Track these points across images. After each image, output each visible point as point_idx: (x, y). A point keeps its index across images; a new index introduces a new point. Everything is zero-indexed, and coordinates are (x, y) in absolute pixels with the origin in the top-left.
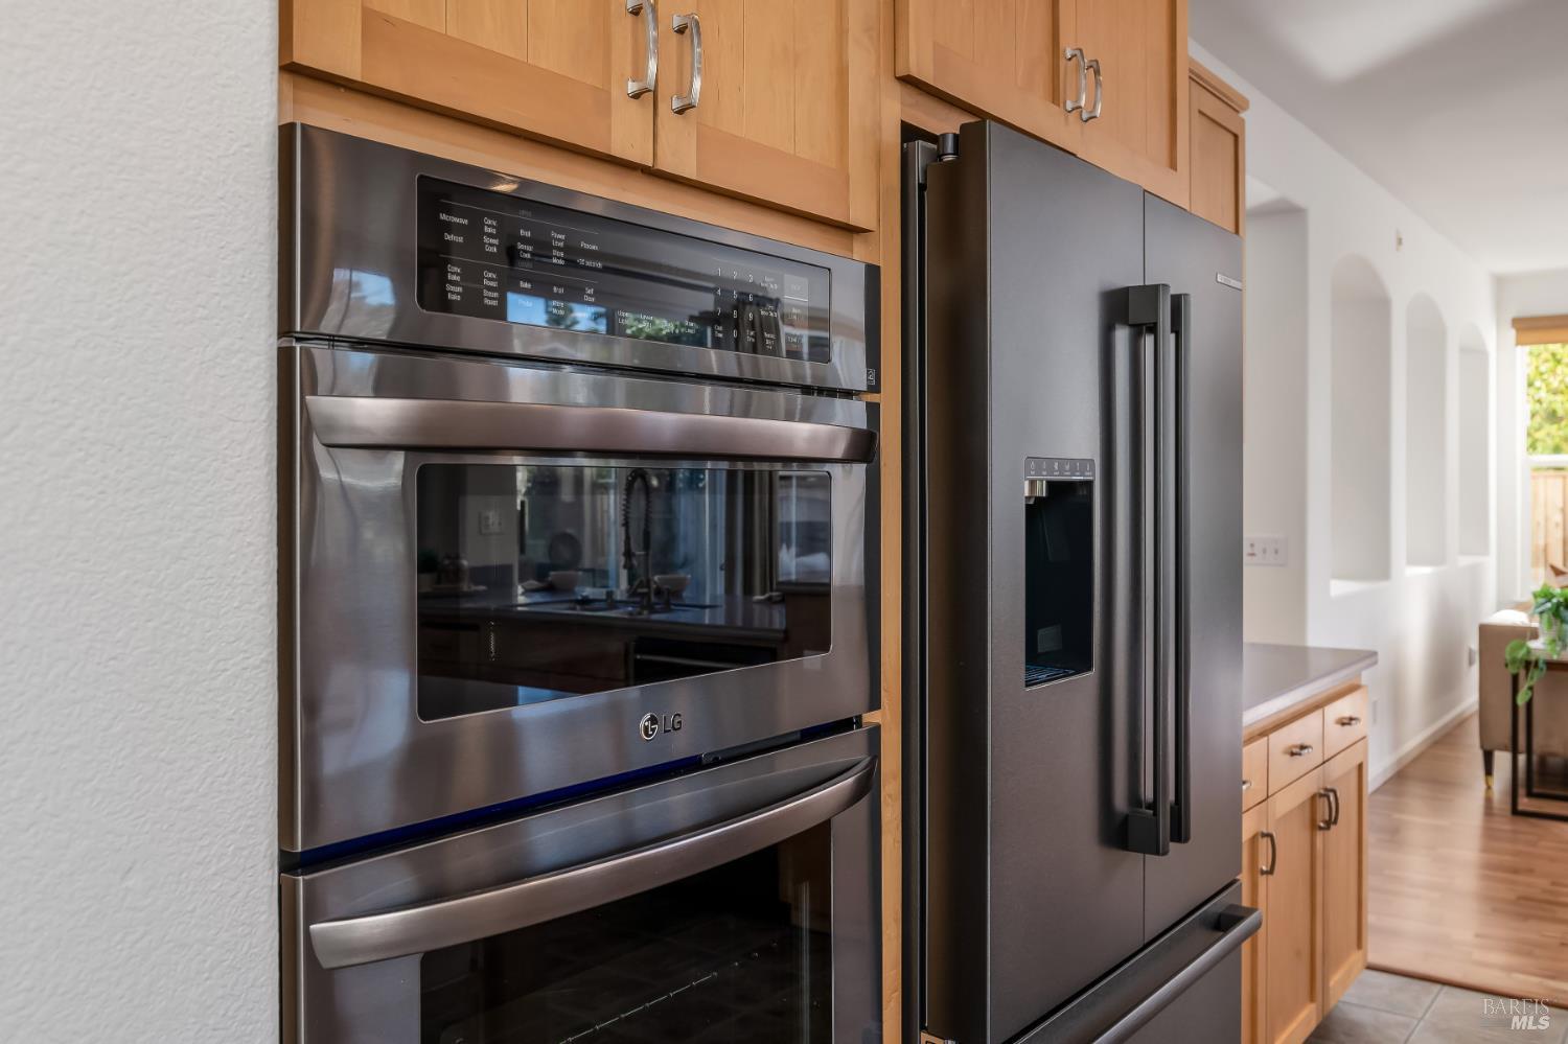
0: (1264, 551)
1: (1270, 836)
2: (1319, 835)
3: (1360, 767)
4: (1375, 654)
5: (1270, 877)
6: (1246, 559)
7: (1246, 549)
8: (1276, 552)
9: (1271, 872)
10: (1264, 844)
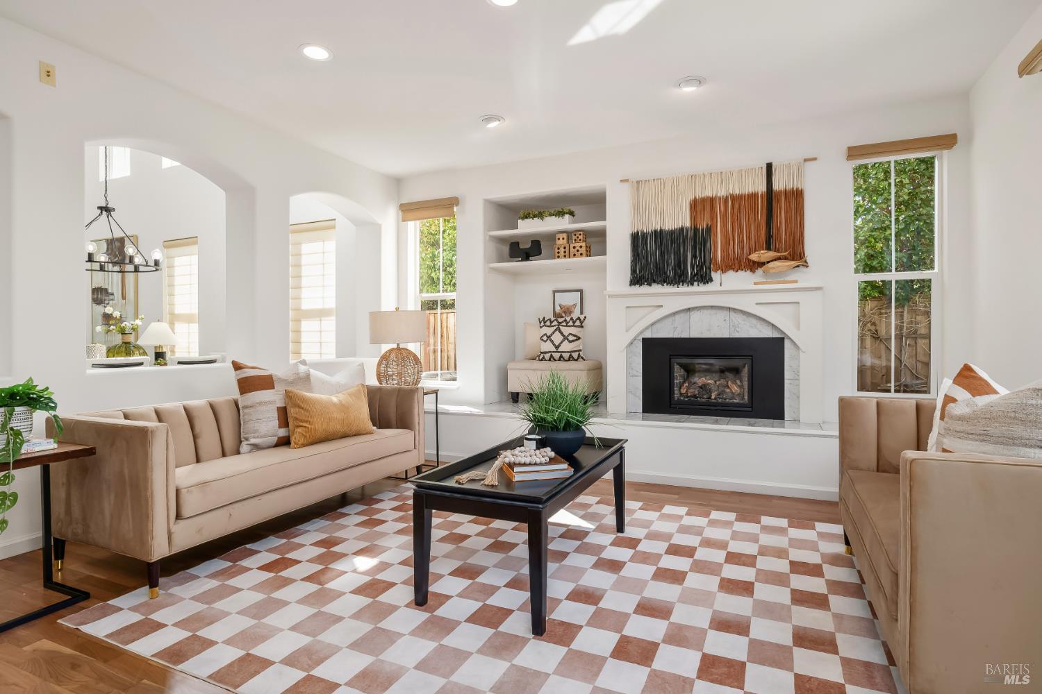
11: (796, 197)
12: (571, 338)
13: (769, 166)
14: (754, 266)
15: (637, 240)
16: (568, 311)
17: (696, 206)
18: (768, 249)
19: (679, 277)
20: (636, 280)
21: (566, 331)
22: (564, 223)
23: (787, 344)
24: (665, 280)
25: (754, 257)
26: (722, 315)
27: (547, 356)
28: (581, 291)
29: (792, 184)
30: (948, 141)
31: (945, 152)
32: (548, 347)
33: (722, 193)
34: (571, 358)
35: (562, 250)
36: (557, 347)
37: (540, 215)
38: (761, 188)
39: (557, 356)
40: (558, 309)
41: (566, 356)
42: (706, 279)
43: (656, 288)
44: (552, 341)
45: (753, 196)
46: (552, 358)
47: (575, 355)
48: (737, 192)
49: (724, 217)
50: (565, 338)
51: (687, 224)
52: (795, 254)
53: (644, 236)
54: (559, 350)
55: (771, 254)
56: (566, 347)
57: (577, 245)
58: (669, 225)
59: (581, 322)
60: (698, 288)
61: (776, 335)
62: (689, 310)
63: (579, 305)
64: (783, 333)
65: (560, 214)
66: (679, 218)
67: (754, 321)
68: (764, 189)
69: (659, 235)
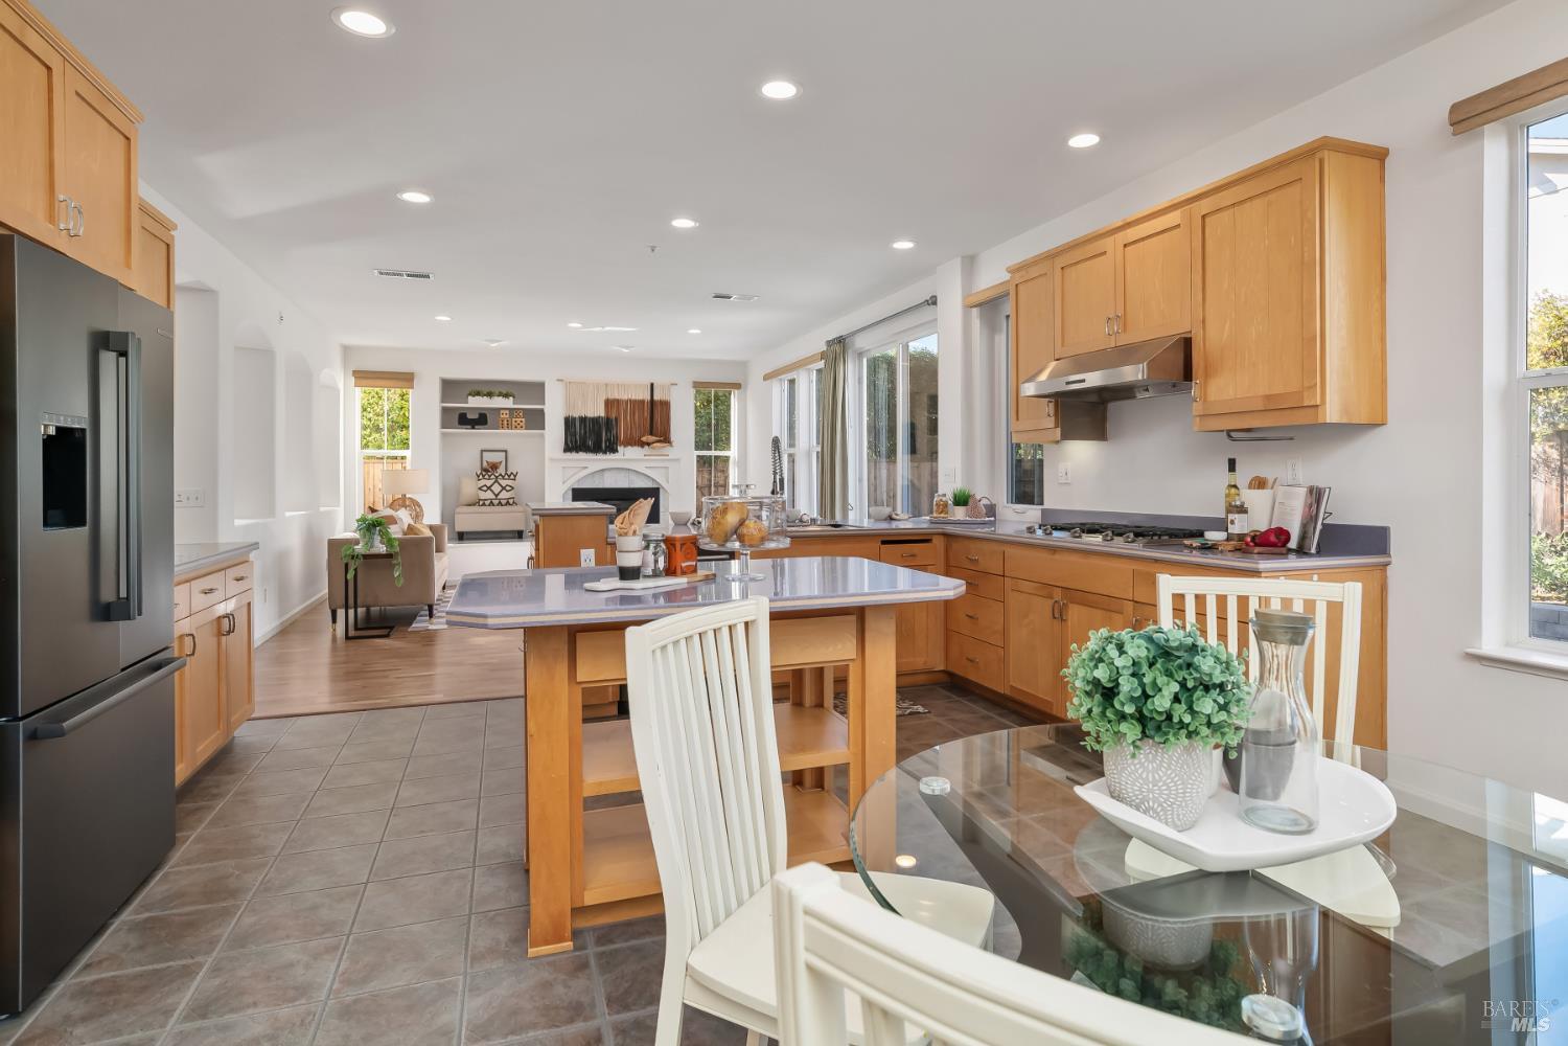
0: (188, 499)
1: (192, 635)
2: (224, 638)
3: (249, 604)
4: (257, 543)
5: (192, 657)
6: (175, 503)
7: (176, 498)
8: (197, 498)
9: (193, 654)
10: (189, 640)
11: (666, 405)
12: (508, 488)
13: (652, 385)
14: (642, 444)
15: (569, 423)
16: (494, 467)
17: (609, 403)
18: (651, 434)
19: (596, 449)
20: (567, 449)
21: (504, 483)
22: (509, 403)
23: (661, 491)
24: (587, 449)
25: (644, 439)
26: (623, 474)
27: (487, 503)
28: (506, 451)
29: (664, 398)
30: (738, 386)
31: (736, 391)
32: (489, 495)
33: (625, 397)
34: (508, 503)
35: (505, 422)
36: (497, 495)
37: (490, 395)
38: (647, 397)
39: (496, 502)
40: (485, 464)
41: (504, 502)
42: (614, 450)
43: (582, 455)
44: (492, 491)
45: (643, 402)
46: (492, 504)
47: (511, 501)
48: (633, 398)
49: (625, 412)
50: (504, 488)
51: (603, 414)
52: (666, 439)
53: (574, 419)
54: (499, 497)
55: (654, 438)
56: (504, 495)
57: (519, 420)
58: (590, 414)
59: (515, 476)
60: (610, 456)
61: (655, 486)
62: (603, 470)
63: (504, 463)
64: (658, 483)
65: (506, 396)
66: (597, 410)
67: (643, 477)
68: (649, 398)
69: (583, 420)
